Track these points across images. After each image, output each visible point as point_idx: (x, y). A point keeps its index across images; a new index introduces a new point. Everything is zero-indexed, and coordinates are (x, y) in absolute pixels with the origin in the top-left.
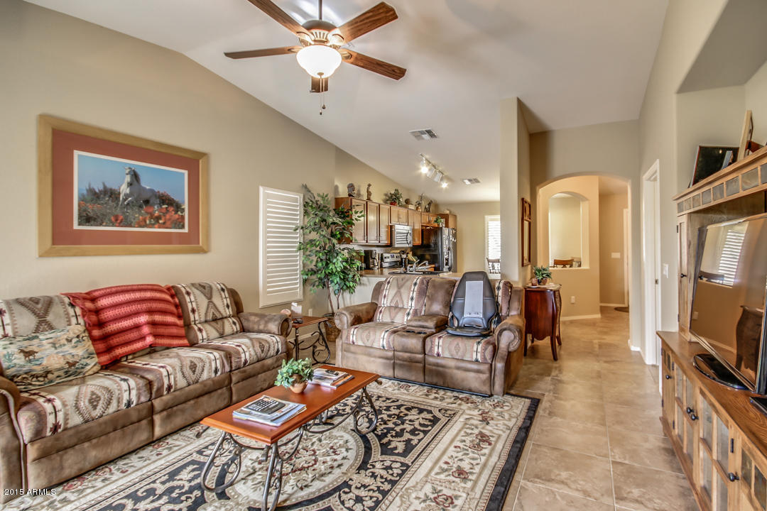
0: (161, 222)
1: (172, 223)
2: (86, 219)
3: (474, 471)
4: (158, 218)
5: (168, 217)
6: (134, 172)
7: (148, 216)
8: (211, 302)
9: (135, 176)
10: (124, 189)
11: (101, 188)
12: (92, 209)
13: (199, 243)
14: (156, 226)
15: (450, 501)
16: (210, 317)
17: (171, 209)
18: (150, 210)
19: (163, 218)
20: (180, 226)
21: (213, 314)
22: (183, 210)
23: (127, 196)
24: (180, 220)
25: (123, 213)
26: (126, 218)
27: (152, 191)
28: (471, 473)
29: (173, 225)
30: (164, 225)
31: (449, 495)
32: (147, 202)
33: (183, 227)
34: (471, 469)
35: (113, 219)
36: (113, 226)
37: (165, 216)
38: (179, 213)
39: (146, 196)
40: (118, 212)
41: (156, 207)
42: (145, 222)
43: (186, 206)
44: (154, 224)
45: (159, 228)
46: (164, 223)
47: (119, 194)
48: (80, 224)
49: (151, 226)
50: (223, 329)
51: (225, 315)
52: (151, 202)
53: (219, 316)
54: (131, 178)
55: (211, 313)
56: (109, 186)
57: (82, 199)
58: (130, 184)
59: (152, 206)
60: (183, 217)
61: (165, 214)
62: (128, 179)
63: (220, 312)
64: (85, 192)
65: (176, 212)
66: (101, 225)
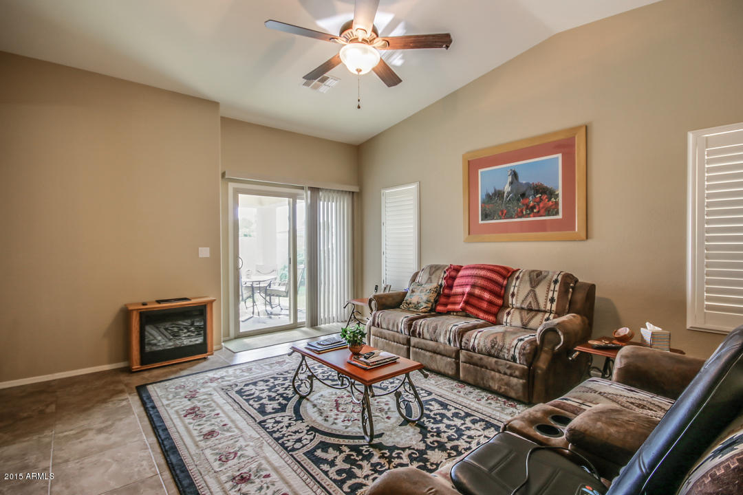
0: (535, 211)
1: (546, 210)
2: (486, 216)
3: (233, 490)
4: (533, 207)
5: (541, 205)
6: (514, 171)
7: (524, 208)
8: (534, 291)
9: (515, 175)
10: (507, 188)
11: (493, 192)
12: (489, 207)
13: (574, 229)
14: (532, 215)
15: (224, 459)
16: (525, 306)
17: (545, 197)
18: (527, 201)
19: (537, 207)
20: (554, 212)
21: (530, 303)
22: (557, 196)
23: (509, 193)
24: (553, 207)
25: (507, 208)
26: (508, 211)
27: (528, 184)
28: (234, 487)
29: (547, 213)
30: (538, 214)
31: (230, 462)
32: (523, 195)
33: (557, 213)
34: (239, 490)
35: (500, 214)
36: (500, 219)
37: (538, 205)
38: (553, 200)
39: (522, 190)
40: (503, 207)
41: (531, 198)
42: (523, 213)
43: (560, 192)
44: (529, 214)
45: (534, 217)
46: (538, 212)
47: (504, 193)
48: (482, 220)
49: (528, 215)
50: (529, 321)
51: (542, 308)
52: (527, 194)
53: (534, 306)
54: (512, 178)
55: (528, 302)
56: (497, 189)
57: (483, 203)
58: (511, 183)
59: (528, 198)
60: (557, 203)
61: (538, 203)
62: (510, 179)
63: (538, 304)
64: (484, 197)
65: (549, 200)
66: (493, 219)
